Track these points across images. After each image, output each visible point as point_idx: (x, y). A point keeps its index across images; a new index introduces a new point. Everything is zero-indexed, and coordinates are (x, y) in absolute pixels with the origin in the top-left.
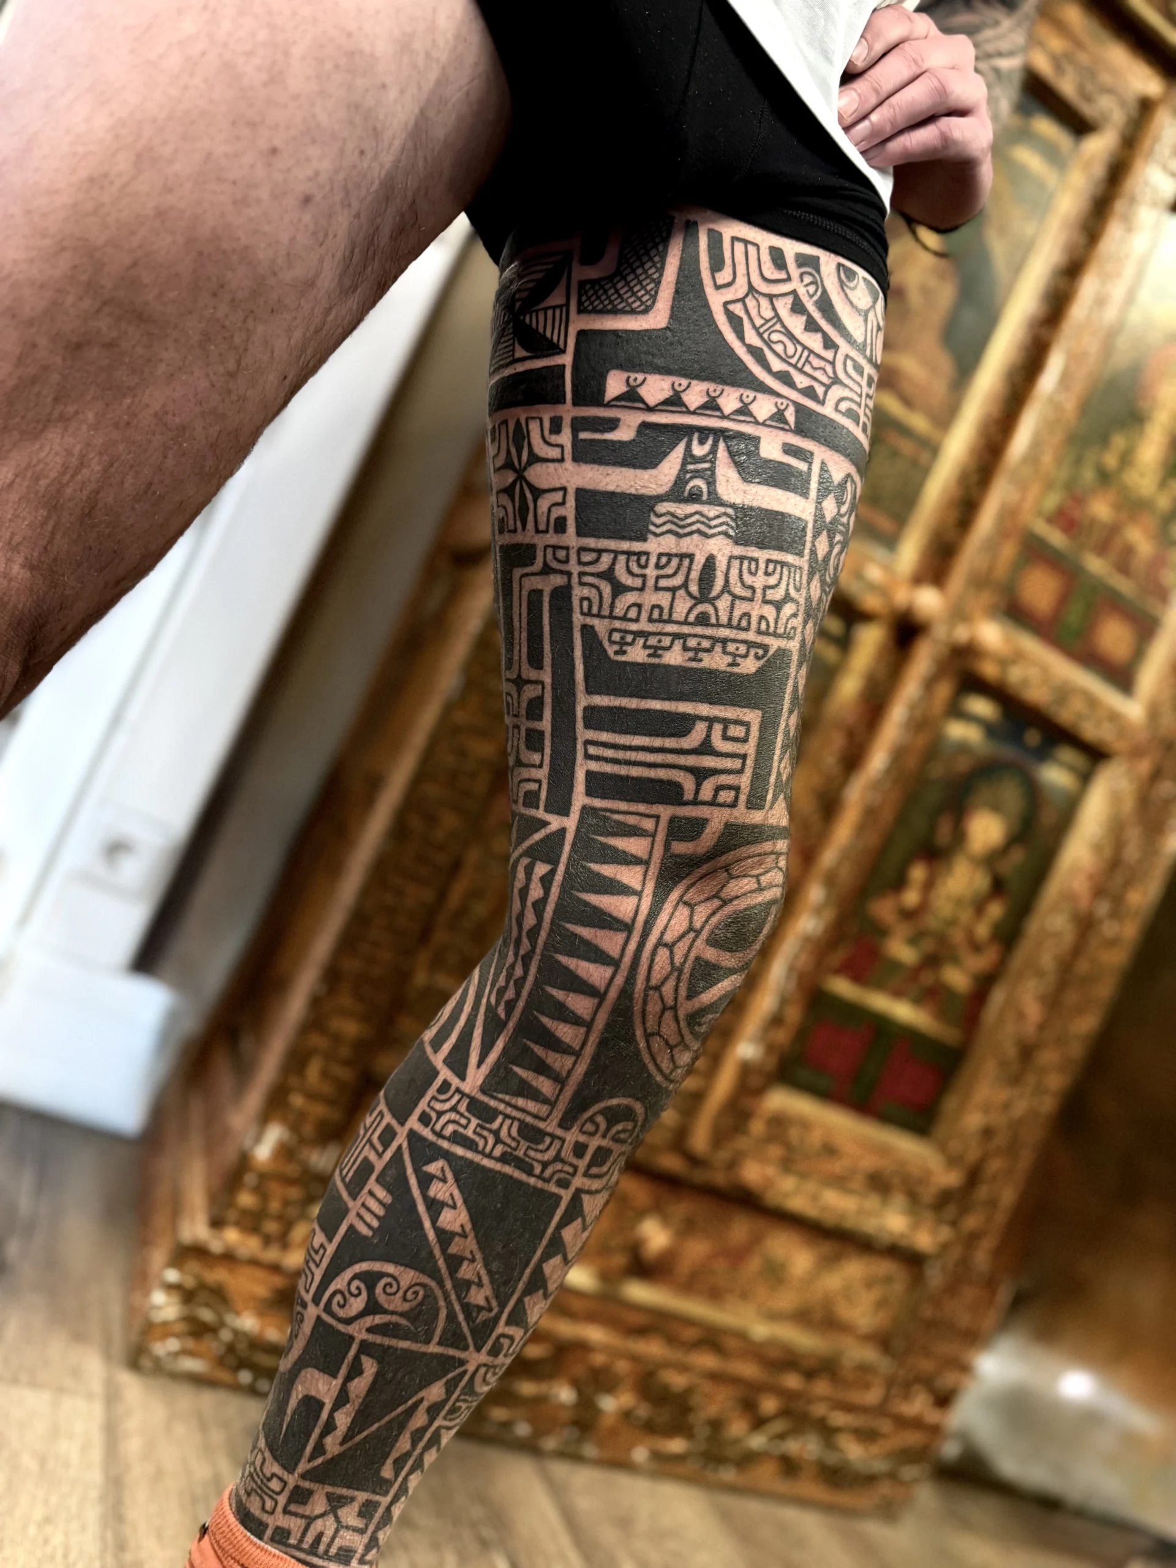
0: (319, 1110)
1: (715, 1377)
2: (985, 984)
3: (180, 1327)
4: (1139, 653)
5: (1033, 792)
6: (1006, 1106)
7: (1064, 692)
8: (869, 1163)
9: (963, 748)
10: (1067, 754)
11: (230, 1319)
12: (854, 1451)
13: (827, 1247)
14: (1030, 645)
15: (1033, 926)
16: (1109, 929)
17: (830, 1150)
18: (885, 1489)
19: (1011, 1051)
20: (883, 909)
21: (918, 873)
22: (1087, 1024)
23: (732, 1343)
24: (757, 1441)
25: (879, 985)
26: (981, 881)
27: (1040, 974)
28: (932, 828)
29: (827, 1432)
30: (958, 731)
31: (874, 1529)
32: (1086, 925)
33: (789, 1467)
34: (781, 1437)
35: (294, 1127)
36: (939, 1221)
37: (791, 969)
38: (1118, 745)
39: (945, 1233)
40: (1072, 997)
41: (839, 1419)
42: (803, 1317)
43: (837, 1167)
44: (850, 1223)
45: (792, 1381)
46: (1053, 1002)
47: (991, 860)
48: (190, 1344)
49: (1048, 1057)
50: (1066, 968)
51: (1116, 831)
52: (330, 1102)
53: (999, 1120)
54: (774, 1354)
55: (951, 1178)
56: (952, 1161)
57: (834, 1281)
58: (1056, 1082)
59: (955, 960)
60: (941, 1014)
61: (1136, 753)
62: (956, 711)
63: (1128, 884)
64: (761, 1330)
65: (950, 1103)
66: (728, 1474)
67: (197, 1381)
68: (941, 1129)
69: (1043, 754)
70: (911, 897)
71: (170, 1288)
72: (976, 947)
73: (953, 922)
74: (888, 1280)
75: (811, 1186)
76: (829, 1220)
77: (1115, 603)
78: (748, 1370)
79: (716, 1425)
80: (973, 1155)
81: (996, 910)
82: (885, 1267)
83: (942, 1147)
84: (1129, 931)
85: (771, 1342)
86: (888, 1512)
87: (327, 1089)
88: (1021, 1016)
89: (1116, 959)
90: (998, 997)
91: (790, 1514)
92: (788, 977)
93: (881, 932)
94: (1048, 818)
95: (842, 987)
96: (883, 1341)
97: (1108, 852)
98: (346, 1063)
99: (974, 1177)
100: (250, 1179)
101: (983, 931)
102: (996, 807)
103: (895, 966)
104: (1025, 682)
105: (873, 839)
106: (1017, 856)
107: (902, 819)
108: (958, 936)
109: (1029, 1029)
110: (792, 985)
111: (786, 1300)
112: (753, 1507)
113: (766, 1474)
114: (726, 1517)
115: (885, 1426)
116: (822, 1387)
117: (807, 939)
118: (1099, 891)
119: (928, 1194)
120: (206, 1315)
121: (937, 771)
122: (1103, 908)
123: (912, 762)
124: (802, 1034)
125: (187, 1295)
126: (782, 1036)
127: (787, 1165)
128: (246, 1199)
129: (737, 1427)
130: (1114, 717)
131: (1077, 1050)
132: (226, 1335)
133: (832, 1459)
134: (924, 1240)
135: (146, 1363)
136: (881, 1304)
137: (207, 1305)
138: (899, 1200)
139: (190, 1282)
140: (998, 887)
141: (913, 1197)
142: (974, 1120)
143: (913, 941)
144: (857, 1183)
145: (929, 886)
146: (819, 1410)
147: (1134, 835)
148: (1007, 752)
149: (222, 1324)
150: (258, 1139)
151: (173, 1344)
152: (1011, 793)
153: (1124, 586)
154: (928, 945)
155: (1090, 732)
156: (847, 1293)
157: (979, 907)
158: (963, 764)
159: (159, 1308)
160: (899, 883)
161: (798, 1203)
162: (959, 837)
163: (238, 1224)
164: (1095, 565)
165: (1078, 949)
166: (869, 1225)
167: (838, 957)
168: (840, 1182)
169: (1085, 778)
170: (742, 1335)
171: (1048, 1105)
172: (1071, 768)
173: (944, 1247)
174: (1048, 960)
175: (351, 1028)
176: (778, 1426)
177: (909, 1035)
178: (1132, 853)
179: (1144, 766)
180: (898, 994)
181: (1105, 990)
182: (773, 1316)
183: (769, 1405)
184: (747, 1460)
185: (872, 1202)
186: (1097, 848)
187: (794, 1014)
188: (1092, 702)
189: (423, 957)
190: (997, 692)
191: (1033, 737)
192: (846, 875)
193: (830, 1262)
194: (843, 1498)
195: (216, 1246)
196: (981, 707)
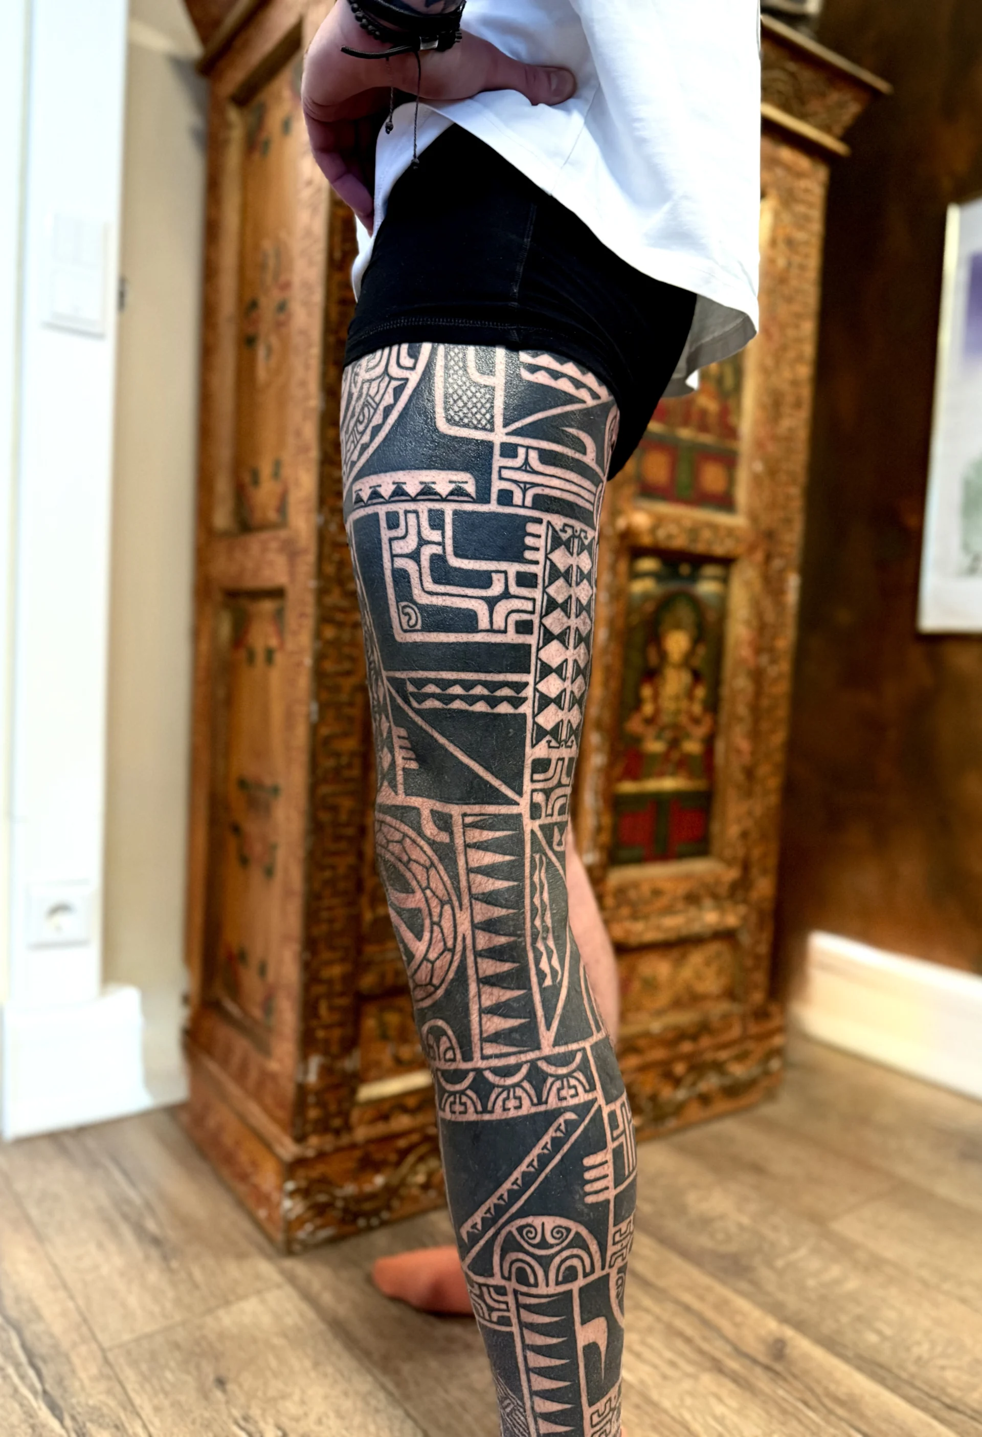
0: (337, 1033)
1: (643, 1069)
2: (709, 743)
3: (309, 1214)
4: (731, 481)
5: (696, 603)
6: (750, 813)
7: (694, 532)
8: (682, 889)
9: (646, 597)
10: (710, 570)
11: (339, 1193)
12: (738, 1071)
13: (675, 953)
14: (664, 508)
15: (725, 691)
16: (772, 671)
17: (657, 893)
18: (765, 1083)
19: (739, 776)
20: (635, 725)
21: (647, 691)
22: (779, 738)
23: (642, 1043)
24: (681, 1094)
25: (649, 775)
26: (685, 678)
27: (740, 719)
28: (645, 658)
29: (719, 1067)
30: (640, 587)
31: (768, 1110)
32: (757, 676)
33: (705, 1099)
34: (694, 1084)
35: (326, 1053)
36: (736, 903)
37: (596, 793)
38: (740, 549)
39: (742, 909)
40: (765, 726)
41: (723, 1055)
42: (677, 1004)
43: (664, 901)
44: (684, 932)
45: (687, 1047)
46: (755, 735)
47: (686, 661)
48: (319, 1221)
49: (764, 770)
50: (755, 709)
51: (756, 605)
52: (341, 1024)
53: (749, 823)
54: (670, 1035)
55: (732, 874)
56: (729, 863)
57: (687, 973)
58: (774, 783)
59: (688, 736)
60: (691, 775)
61: (752, 548)
62: (635, 575)
63: (774, 637)
64: (656, 1026)
65: (715, 827)
66: (672, 1123)
67: (332, 1241)
68: (716, 846)
69: (694, 577)
70: (648, 709)
71: (292, 1194)
72: (696, 721)
73: (678, 712)
74: (719, 955)
75: (654, 921)
76: (671, 936)
77: (705, 454)
78: (658, 1054)
79: (654, 1098)
80: (741, 852)
81: (700, 692)
82: (714, 948)
83: (721, 858)
84: (784, 666)
85: (666, 1029)
86: (771, 1095)
87: (336, 1017)
88: (739, 752)
89: (782, 688)
90: (720, 746)
91: (717, 1127)
92: (597, 800)
93: (637, 740)
94: (711, 617)
95: (628, 787)
96: (730, 994)
97: (755, 623)
98: (342, 994)
99: (746, 867)
100: (311, 1099)
101: (697, 709)
102: (678, 626)
103: (654, 757)
104: (670, 537)
105: (614, 684)
106: (702, 651)
107: (626, 661)
108: (684, 720)
109: (746, 759)
110: (601, 803)
111: (663, 999)
112: (693, 1136)
113: (694, 1111)
114: (682, 1150)
115: (750, 1045)
116: (705, 1041)
117: (600, 770)
118: (758, 650)
119: (723, 890)
120: (322, 1198)
121: (635, 619)
122: (764, 659)
123: (620, 623)
124: (616, 829)
125: (303, 1193)
126: (605, 838)
127: (635, 917)
128: (313, 1113)
129: (667, 1093)
130: (730, 532)
131: (779, 757)
132: (340, 1204)
133: (727, 1081)
134: (732, 920)
135: (297, 1247)
136: (720, 973)
137: (320, 1192)
138: (708, 902)
139: (303, 1184)
140: (697, 676)
141: (715, 897)
142: (734, 831)
143: (658, 737)
144: (680, 905)
145: (656, 697)
146: (709, 1056)
147: (767, 604)
148: (673, 586)
149: (334, 1198)
150: (306, 1072)
151: (309, 1227)
152: (684, 612)
153: (707, 439)
154: (668, 734)
155: (719, 550)
156: (699, 977)
157: (690, 695)
158: (649, 607)
159: (290, 1210)
160: (638, 703)
161: (650, 936)
162: (663, 655)
163: (315, 1132)
164: (685, 433)
165: (758, 692)
166: (696, 928)
167: (618, 770)
168: (669, 910)
169: (725, 580)
170: (647, 1034)
171: (773, 799)
172: (715, 578)
173: (745, 919)
174: (742, 710)
175: (336, 971)
176: (689, 1079)
177: (677, 796)
178: (770, 616)
179: (759, 556)
180: (661, 774)
181: (782, 712)
182: (659, 1013)
183: (679, 1068)
184: (679, 1109)
185: (693, 912)
186: (748, 623)
187: (607, 820)
188: (714, 527)
189: (364, 901)
190: (655, 551)
191: (685, 569)
192: (607, 717)
193: (679, 963)
194: (744, 1101)
195: (310, 1153)
196: (648, 564)
